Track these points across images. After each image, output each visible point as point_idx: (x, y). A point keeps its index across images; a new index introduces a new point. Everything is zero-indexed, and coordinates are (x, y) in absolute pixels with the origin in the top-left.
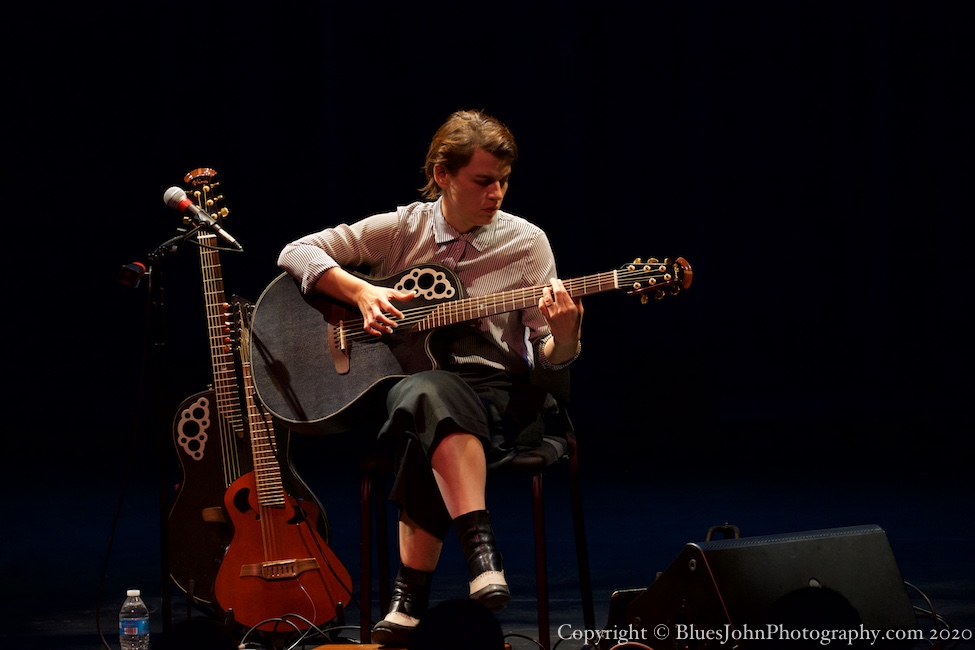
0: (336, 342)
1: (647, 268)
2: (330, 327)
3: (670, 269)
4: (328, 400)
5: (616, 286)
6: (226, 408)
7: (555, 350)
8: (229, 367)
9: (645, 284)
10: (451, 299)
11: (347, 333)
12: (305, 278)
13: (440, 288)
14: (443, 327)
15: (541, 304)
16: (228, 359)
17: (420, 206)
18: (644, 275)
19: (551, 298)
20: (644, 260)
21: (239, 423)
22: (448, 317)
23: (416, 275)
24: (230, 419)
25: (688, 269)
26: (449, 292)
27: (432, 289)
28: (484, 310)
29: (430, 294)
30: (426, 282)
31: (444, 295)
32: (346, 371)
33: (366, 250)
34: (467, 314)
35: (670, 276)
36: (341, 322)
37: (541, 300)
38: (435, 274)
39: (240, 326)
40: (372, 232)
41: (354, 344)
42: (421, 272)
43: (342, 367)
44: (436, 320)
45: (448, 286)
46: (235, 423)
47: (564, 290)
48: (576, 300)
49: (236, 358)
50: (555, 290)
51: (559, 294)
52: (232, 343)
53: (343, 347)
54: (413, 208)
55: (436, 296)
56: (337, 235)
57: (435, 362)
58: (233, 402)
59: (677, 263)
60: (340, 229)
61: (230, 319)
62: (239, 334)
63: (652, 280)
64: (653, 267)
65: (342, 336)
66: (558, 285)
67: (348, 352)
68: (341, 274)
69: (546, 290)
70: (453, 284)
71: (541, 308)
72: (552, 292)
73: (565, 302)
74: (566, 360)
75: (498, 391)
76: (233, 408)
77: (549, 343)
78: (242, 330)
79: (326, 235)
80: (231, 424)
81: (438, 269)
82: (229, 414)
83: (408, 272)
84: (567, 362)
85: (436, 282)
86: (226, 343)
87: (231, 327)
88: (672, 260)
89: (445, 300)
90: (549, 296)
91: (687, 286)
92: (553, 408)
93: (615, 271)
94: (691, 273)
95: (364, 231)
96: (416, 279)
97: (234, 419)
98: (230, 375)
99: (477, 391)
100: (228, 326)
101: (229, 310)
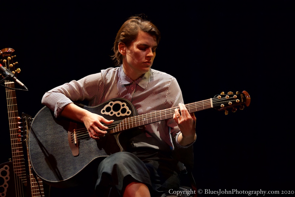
0: (72, 140)
1: (227, 97)
2: (69, 133)
3: (239, 97)
5: (212, 106)
6: (18, 171)
7: (183, 139)
8: (20, 150)
10: (130, 116)
11: (78, 135)
12: (56, 110)
13: (124, 111)
14: (125, 130)
15: (174, 117)
16: (19, 145)
17: (112, 70)
18: (226, 100)
19: (179, 114)
20: (226, 93)
21: (25, 178)
22: (128, 125)
23: (111, 104)
24: (20, 176)
25: (248, 97)
26: (128, 113)
27: (120, 111)
28: (146, 121)
29: (119, 114)
30: (117, 108)
31: (126, 114)
32: (77, 155)
33: (86, 93)
34: (138, 123)
35: (239, 100)
36: (74, 130)
37: (174, 115)
38: (121, 104)
39: (26, 129)
40: (88, 83)
41: (81, 141)
42: (114, 103)
43: (75, 153)
44: (122, 127)
45: (128, 110)
46: (23, 179)
47: (186, 109)
48: (192, 114)
49: (24, 145)
50: (181, 109)
51: (183, 111)
52: (22, 137)
53: (75, 143)
54: (109, 70)
55: (121, 115)
56: (71, 86)
57: (122, 148)
58: (21, 167)
59: (243, 93)
60: (72, 83)
61: (20, 125)
62: (25, 133)
63: (230, 103)
64: (230, 96)
65: (75, 137)
66: (182, 106)
67: (78, 145)
68: (74, 107)
69: (176, 110)
70: (130, 109)
71: (175, 119)
72: (179, 111)
73: (186, 115)
74: (189, 143)
75: (155, 161)
76: (22, 170)
77: (180, 136)
78: (27, 131)
79: (65, 86)
80: (20, 179)
81: (122, 101)
82: (20, 174)
83: (107, 103)
84: (190, 144)
85: (122, 108)
86: (19, 137)
87: (21, 129)
88: (240, 92)
89: (126, 117)
90: (178, 113)
91: (248, 105)
92: (184, 171)
93: (211, 99)
94: (250, 98)
95: (85, 83)
96: (112, 107)
97: (22, 176)
98: (20, 154)
99: (145, 162)
100: (19, 129)
101: (20, 120)
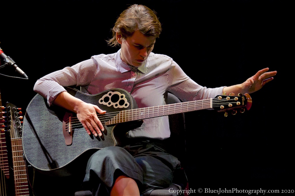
0: (66, 128)
1: (228, 98)
3: (240, 99)
4: (60, 159)
5: (211, 107)
8: (3, 140)
9: (226, 106)
10: (127, 109)
12: (48, 99)
13: (122, 102)
14: (121, 123)
16: (2, 136)
18: (226, 102)
21: (7, 171)
22: (124, 118)
23: (110, 94)
24: (2, 168)
26: (126, 105)
27: (118, 103)
28: (143, 115)
29: (116, 105)
30: (115, 98)
31: (124, 106)
32: (70, 144)
34: (134, 117)
35: (239, 103)
38: (120, 95)
39: (10, 119)
41: (76, 130)
42: (113, 93)
43: (68, 141)
44: (118, 119)
45: (126, 102)
46: (5, 170)
53: (69, 131)
55: (119, 106)
57: (116, 142)
58: (4, 159)
59: (245, 96)
61: (5, 115)
62: (10, 123)
63: (230, 105)
64: (231, 97)
67: (72, 134)
70: (129, 101)
76: (4, 162)
80: (3, 171)
81: (122, 92)
83: (106, 93)
85: (120, 99)
86: (2, 128)
89: (124, 109)
91: (249, 109)
94: (251, 102)
95: (80, 69)
96: (110, 97)
97: (4, 168)
98: (3, 145)
100: (4, 118)
101: (4, 110)
